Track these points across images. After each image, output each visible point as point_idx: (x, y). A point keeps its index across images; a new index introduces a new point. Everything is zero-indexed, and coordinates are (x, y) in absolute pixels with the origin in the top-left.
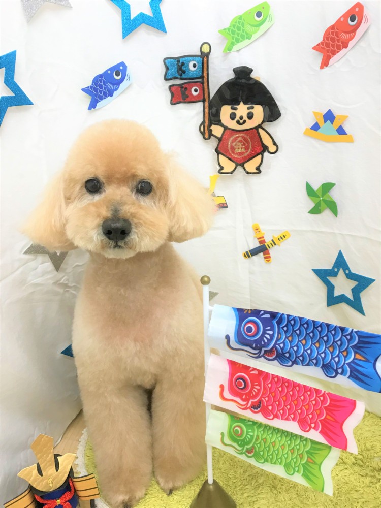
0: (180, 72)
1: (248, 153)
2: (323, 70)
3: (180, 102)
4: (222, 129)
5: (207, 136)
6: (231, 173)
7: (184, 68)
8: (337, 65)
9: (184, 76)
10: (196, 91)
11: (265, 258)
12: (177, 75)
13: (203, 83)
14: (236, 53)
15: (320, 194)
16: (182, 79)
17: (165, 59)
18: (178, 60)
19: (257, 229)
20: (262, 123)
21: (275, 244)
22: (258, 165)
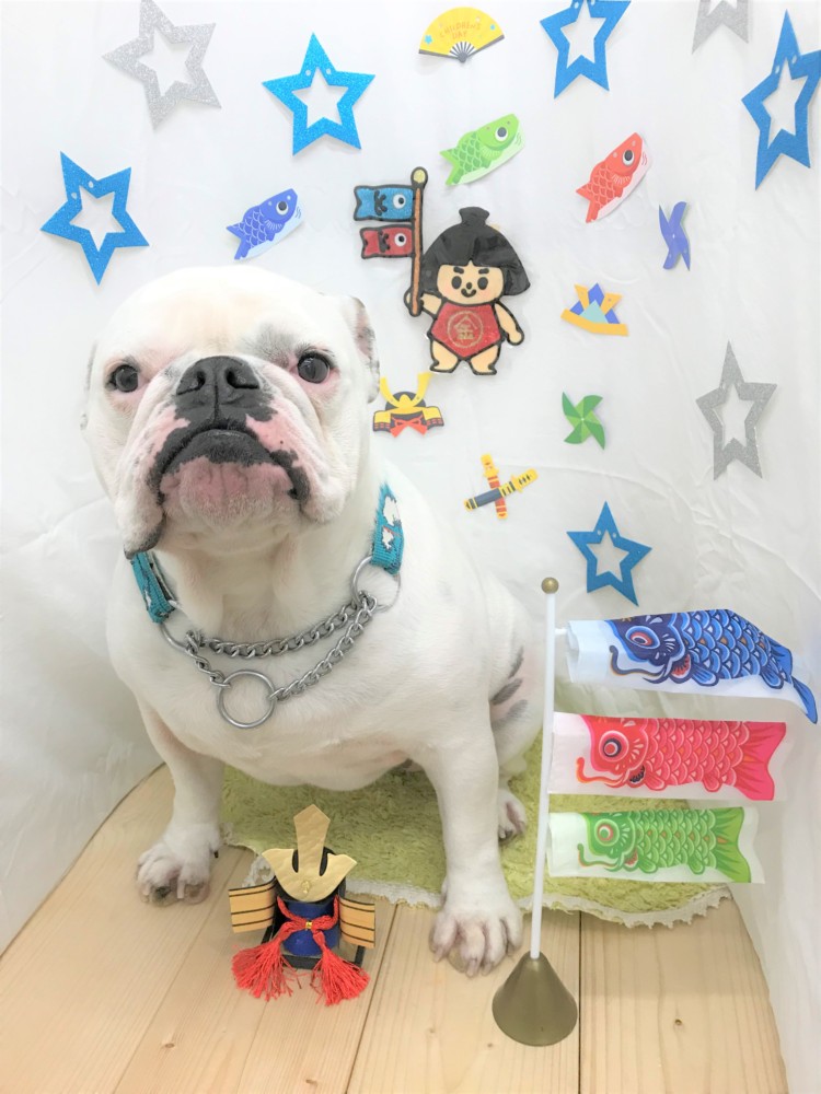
0: (379, 209)
1: (477, 342)
2: (590, 224)
3: (377, 256)
4: (439, 301)
5: (415, 311)
6: (452, 371)
7: (385, 203)
8: (608, 220)
9: (384, 216)
10: (401, 239)
11: (498, 510)
12: (374, 214)
13: (412, 228)
14: (466, 187)
15: (581, 412)
16: (381, 220)
17: (357, 188)
18: (376, 190)
19: (488, 464)
20: (501, 296)
21: (514, 489)
22: (491, 361)
